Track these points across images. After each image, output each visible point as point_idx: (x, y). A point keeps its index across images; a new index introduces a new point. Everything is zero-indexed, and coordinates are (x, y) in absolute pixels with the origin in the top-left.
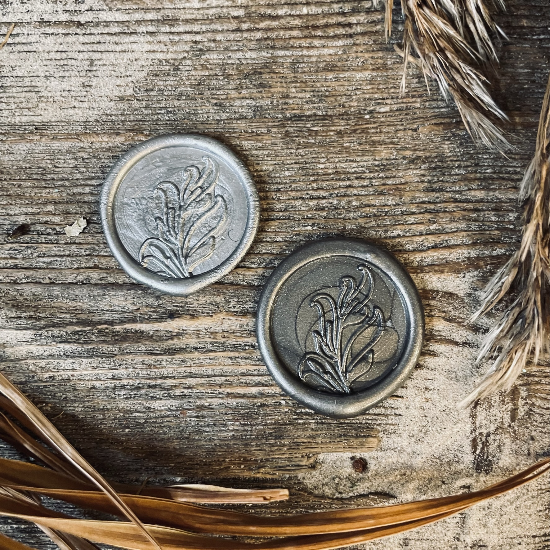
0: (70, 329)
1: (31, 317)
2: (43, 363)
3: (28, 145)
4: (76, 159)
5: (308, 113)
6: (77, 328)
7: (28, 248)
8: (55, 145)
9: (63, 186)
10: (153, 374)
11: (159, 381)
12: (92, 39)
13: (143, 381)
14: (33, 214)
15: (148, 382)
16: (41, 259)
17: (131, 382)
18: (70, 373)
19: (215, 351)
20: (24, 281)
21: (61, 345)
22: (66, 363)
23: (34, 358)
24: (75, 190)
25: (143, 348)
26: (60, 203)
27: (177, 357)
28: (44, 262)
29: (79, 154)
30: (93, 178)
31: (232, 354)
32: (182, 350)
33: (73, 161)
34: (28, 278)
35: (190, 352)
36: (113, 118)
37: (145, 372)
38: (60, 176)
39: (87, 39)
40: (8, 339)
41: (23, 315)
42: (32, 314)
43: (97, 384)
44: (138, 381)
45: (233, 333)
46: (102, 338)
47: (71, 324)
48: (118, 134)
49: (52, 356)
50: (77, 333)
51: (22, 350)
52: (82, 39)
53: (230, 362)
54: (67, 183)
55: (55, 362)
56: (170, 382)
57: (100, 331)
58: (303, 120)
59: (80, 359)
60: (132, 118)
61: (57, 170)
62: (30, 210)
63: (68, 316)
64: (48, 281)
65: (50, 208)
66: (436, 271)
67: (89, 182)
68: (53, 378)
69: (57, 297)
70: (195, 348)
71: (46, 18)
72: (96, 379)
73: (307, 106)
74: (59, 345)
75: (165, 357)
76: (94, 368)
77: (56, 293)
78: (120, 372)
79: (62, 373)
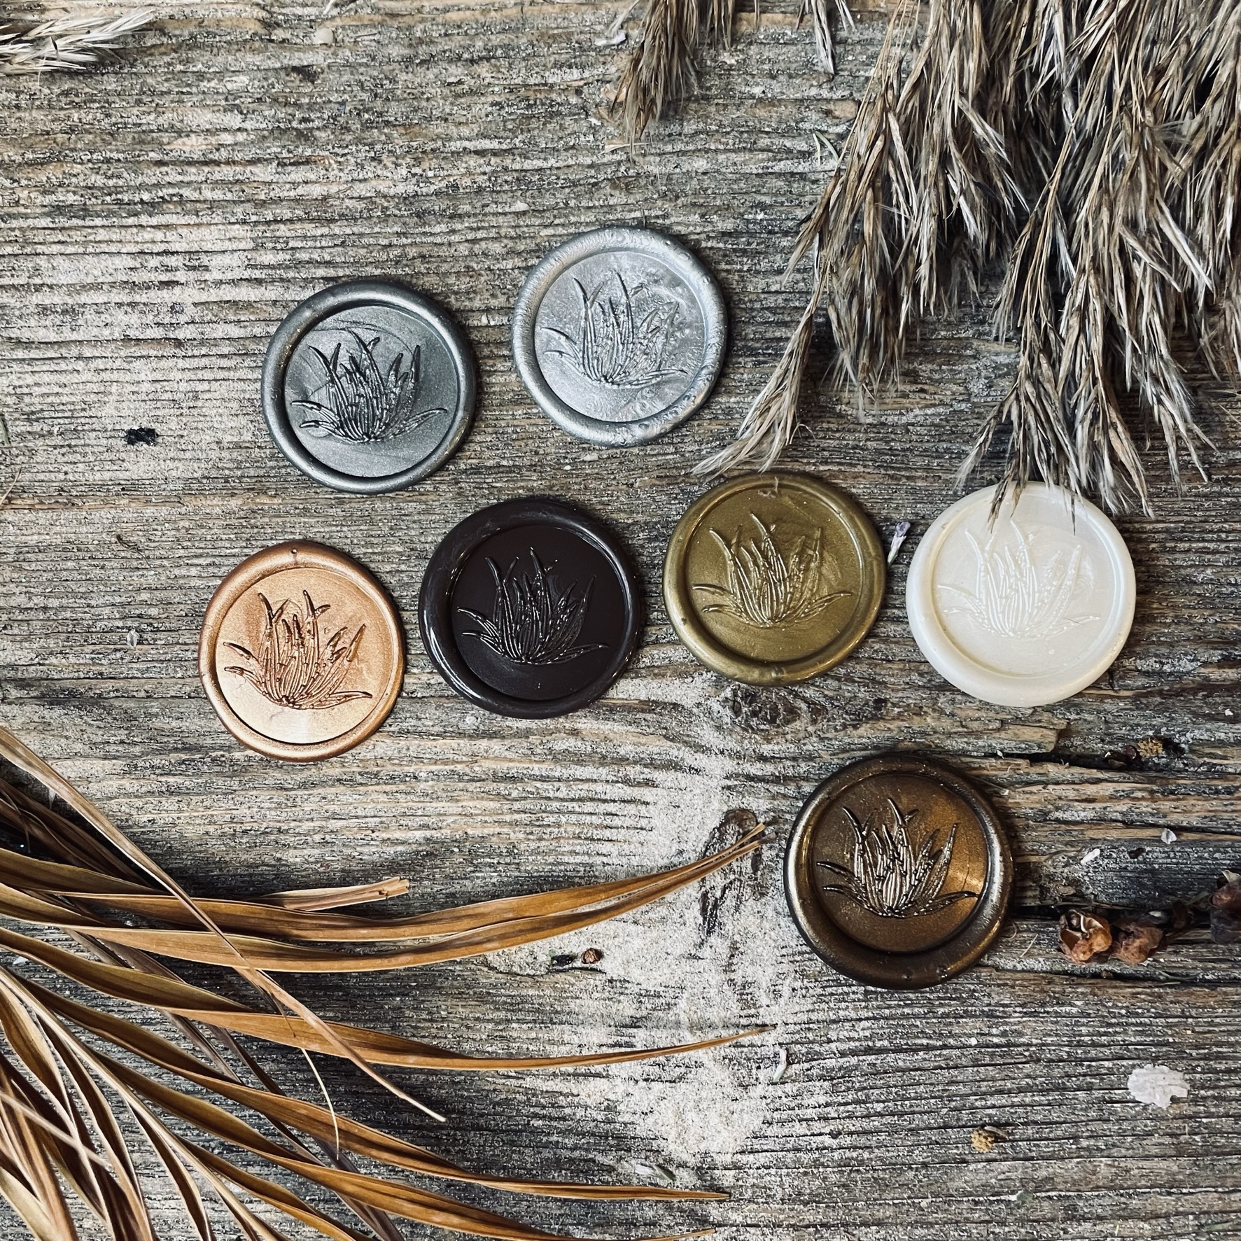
0: (174, 757)
1: (122, 742)
2: (139, 803)
3: (113, 511)
4: (178, 530)
5: (490, 463)
6: (184, 757)
7: (116, 650)
8: (149, 511)
9: (161, 566)
10: (284, 815)
11: (293, 824)
12: (196, 363)
13: (272, 824)
14: (122, 605)
15: (278, 825)
16: (134, 665)
17: (256, 826)
18: (175, 815)
19: (366, 784)
20: (112, 694)
21: (163, 779)
22: (170, 803)
23: (127, 795)
24: (177, 572)
25: (270, 781)
26: (157, 589)
27: (315, 791)
28: (138, 670)
29: (182, 524)
30: (201, 556)
31: (387, 788)
32: (323, 784)
33: (173, 532)
34: (117, 690)
35: (333, 785)
36: (227, 472)
37: (273, 813)
38: (157, 553)
39: (188, 363)
40: (93, 771)
41: (112, 740)
42: (123, 737)
43: (211, 829)
44: (265, 825)
45: (390, 759)
46: (217, 769)
47: (176, 750)
48: (233, 495)
49: (151, 793)
50: (183, 762)
51: (112, 785)
52: (181, 364)
53: (383, 798)
54: (165, 562)
55: (154, 800)
56: (307, 825)
57: (213, 760)
58: (481, 473)
59: (187, 797)
60: (252, 473)
61: (152, 545)
62: (118, 600)
63: (171, 740)
64: (143, 694)
65: (145, 596)
66: (655, 675)
67: (196, 561)
68: (152, 821)
69: (156, 715)
70: (339, 780)
71: (132, 333)
72: (210, 823)
73: (487, 454)
74: (160, 779)
75: (300, 793)
76: (207, 808)
77: (154, 710)
78: (243, 811)
79: (164, 815)
